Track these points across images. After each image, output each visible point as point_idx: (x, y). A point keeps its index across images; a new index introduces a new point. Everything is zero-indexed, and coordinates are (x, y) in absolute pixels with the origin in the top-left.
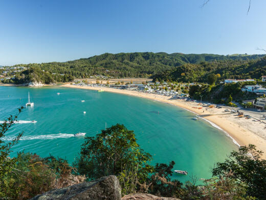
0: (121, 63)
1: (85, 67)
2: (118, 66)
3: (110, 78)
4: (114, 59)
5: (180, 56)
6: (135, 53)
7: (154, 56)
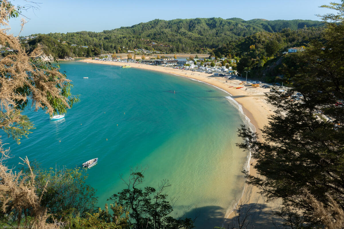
0: (174, 33)
1: (124, 38)
2: (170, 37)
3: (155, 53)
4: (166, 28)
5: (261, 23)
6: (196, 20)
7: (223, 23)
